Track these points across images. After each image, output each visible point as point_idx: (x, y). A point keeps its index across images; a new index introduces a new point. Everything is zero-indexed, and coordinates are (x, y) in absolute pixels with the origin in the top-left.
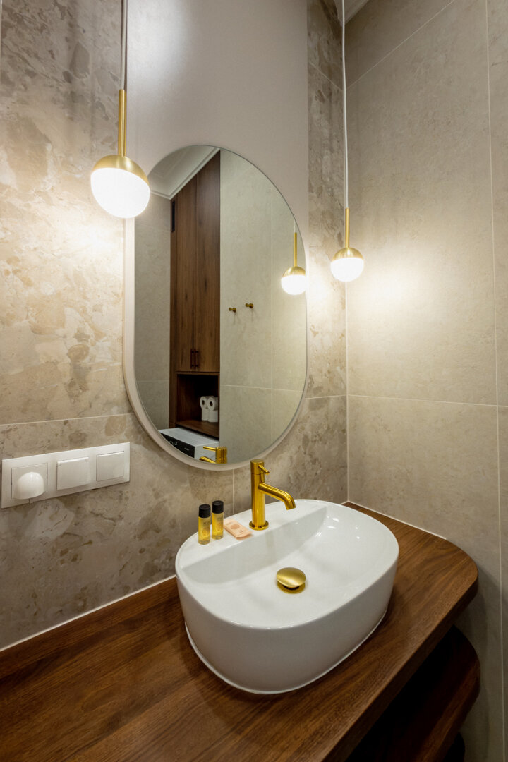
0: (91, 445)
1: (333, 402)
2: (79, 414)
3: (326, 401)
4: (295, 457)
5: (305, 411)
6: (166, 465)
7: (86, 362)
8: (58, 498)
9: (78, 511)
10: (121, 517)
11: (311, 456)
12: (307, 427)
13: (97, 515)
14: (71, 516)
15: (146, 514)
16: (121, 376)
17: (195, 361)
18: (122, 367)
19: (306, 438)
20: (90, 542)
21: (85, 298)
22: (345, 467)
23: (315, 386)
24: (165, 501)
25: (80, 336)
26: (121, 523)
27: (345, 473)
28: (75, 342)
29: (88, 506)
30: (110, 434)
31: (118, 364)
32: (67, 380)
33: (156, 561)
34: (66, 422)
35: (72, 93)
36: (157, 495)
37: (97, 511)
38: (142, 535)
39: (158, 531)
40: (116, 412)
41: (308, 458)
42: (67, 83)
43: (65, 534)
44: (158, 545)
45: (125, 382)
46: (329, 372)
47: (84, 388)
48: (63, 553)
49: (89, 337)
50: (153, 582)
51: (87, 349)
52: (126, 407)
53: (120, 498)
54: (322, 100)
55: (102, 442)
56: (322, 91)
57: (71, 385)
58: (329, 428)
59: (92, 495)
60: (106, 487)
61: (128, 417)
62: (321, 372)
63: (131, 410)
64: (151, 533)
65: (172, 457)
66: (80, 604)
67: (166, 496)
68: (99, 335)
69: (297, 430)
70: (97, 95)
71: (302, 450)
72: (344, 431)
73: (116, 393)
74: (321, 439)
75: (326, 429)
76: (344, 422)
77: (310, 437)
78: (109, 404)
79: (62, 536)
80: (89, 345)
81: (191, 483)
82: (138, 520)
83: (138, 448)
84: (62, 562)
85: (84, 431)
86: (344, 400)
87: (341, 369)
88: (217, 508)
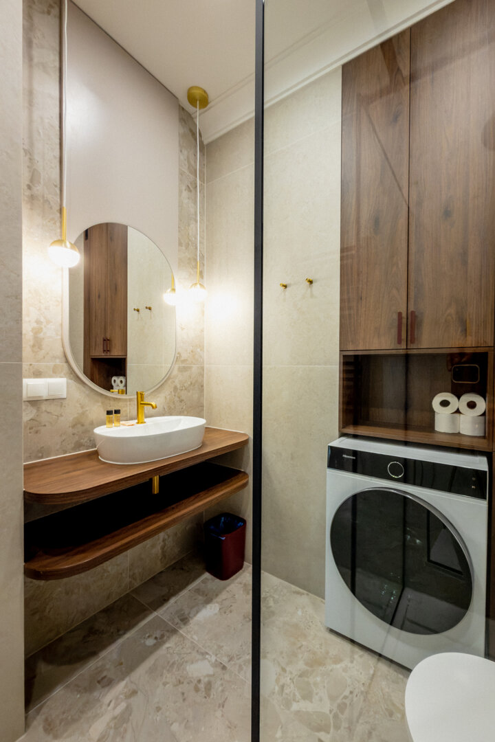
0: (45, 377)
1: (195, 369)
2: (38, 361)
3: (190, 368)
4: (168, 397)
5: (175, 372)
6: (87, 392)
7: (41, 335)
8: (28, 401)
9: (38, 409)
10: (61, 415)
11: (179, 398)
12: (177, 381)
13: (48, 413)
14: (35, 411)
15: (76, 416)
16: (61, 343)
17: (107, 347)
18: (62, 339)
19: (175, 388)
20: (45, 426)
21: (40, 302)
22: (203, 406)
23: (182, 359)
24: (87, 411)
25: (38, 322)
26: (62, 419)
27: (203, 410)
28: (35, 325)
29: (44, 407)
30: (55, 372)
31: (59, 337)
32: (31, 343)
33: (82, 440)
34: (31, 365)
35: (32, 195)
36: (82, 407)
37: (48, 411)
38: (73, 426)
39: (83, 425)
40: (59, 362)
41: (176, 399)
42: (29, 191)
43: (31, 419)
44: (83, 433)
45: (63, 347)
46: (192, 352)
47: (40, 348)
48: (30, 429)
49: (42, 322)
50: (80, 450)
51: (42, 328)
52: (64, 359)
53: (61, 406)
54: (190, 191)
55: (50, 377)
56: (189, 185)
57: (34, 346)
58: (191, 383)
59: (45, 402)
60: (53, 399)
61: (65, 365)
62: (187, 351)
63: (67, 361)
64: (79, 426)
65: (90, 388)
66: (40, 455)
67: (87, 409)
68: (48, 322)
69: (169, 382)
70: (45, 196)
71: (173, 393)
72: (202, 386)
73: (59, 352)
74: (186, 389)
75: (189, 383)
76: (202, 381)
77: (178, 387)
78: (55, 357)
79: (30, 420)
80: (43, 326)
81: (102, 403)
82: (71, 419)
83: (71, 382)
84: (30, 433)
85: (41, 370)
86: (203, 368)
87: (201, 350)
88: (117, 412)
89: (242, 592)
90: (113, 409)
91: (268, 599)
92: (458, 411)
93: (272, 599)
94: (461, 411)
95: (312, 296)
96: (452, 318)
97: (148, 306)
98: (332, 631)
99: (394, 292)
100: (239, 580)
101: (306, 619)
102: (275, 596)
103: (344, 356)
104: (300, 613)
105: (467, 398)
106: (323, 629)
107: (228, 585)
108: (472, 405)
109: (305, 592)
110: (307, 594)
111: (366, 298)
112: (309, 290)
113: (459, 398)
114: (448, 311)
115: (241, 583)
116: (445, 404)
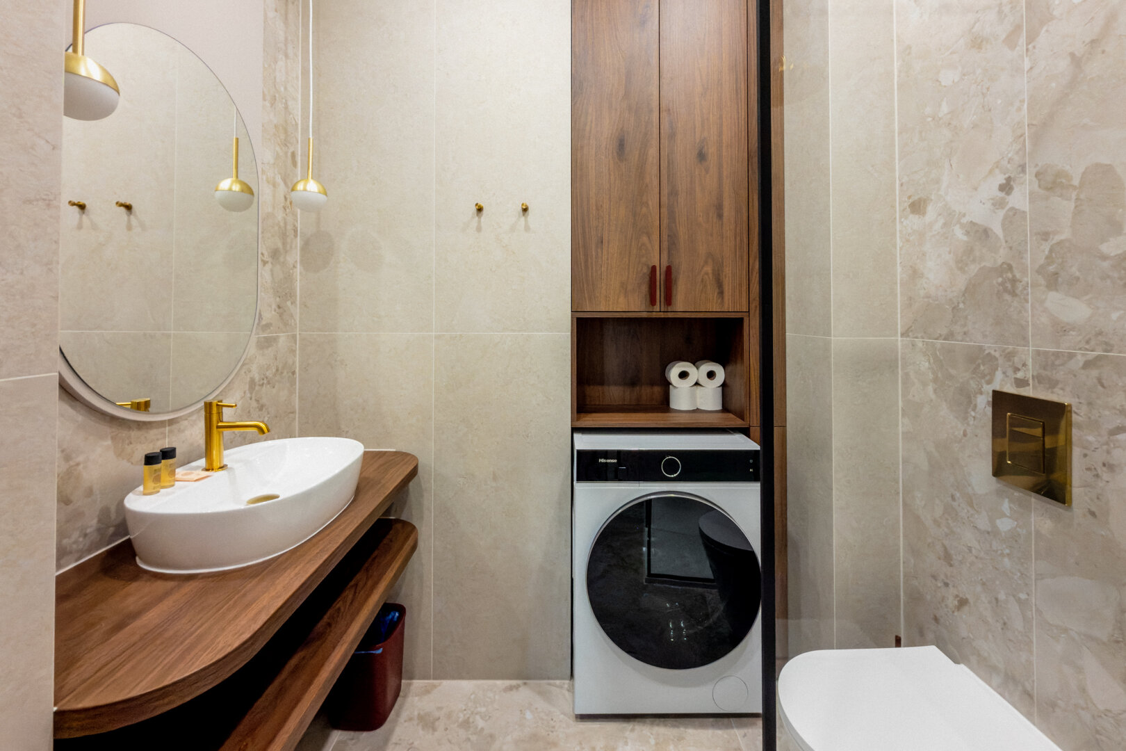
1: (282, 341)
3: (275, 340)
5: (253, 351)
11: (257, 401)
12: (254, 368)
19: (252, 382)
22: (294, 412)
23: (264, 323)
24: (78, 464)
27: (294, 419)
36: (67, 458)
41: (254, 404)
46: (278, 308)
58: (277, 370)
62: (270, 305)
67: (80, 459)
69: (243, 373)
71: (248, 395)
72: (294, 373)
74: (268, 383)
75: (274, 370)
76: (295, 362)
77: (257, 380)
81: (113, 438)
86: (295, 338)
87: (292, 303)
88: (168, 454)
89: (421, 732)
90: (156, 448)
91: (471, 720)
92: (697, 384)
93: (478, 717)
94: (701, 383)
95: (527, 228)
96: (709, 278)
97: (123, 201)
98: (583, 718)
99: (645, 239)
100: (405, 715)
101: (542, 719)
102: (479, 709)
103: (579, 320)
104: (529, 715)
105: (707, 367)
106: (572, 722)
107: (391, 731)
108: (711, 375)
109: (519, 682)
110: (525, 684)
111: (608, 242)
112: (523, 219)
113: (698, 368)
114: (705, 269)
115: (411, 719)
116: (683, 375)
